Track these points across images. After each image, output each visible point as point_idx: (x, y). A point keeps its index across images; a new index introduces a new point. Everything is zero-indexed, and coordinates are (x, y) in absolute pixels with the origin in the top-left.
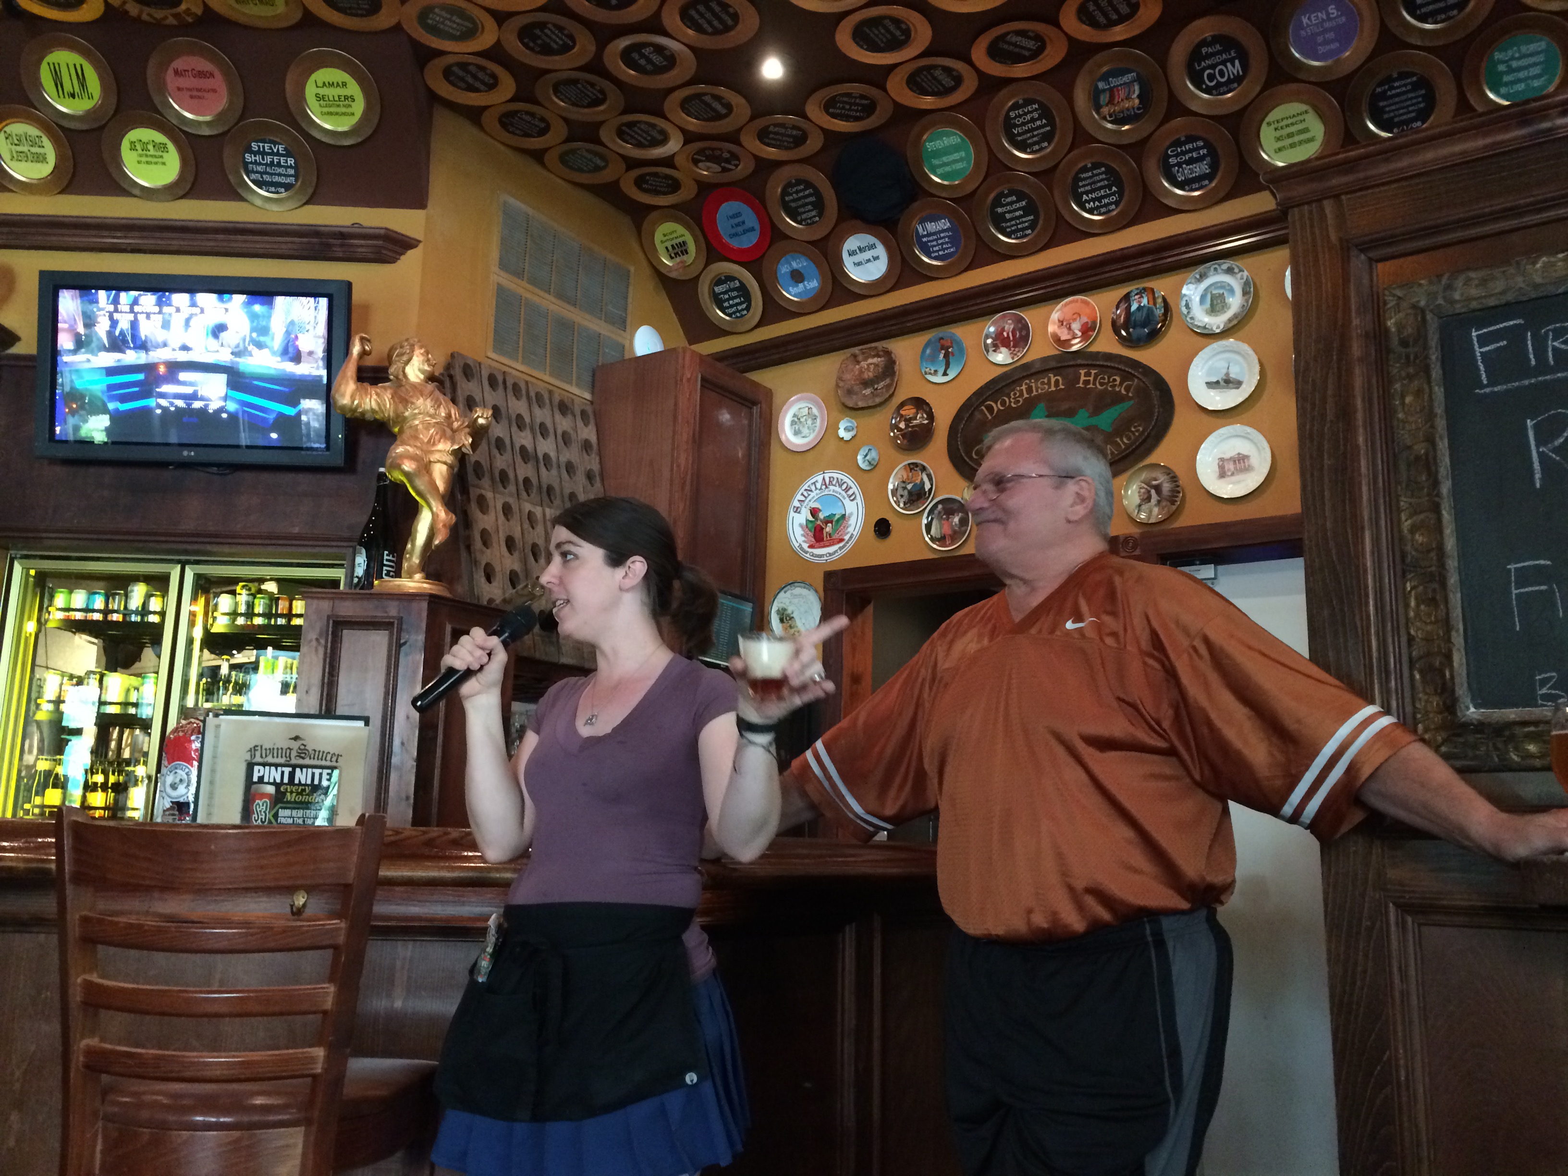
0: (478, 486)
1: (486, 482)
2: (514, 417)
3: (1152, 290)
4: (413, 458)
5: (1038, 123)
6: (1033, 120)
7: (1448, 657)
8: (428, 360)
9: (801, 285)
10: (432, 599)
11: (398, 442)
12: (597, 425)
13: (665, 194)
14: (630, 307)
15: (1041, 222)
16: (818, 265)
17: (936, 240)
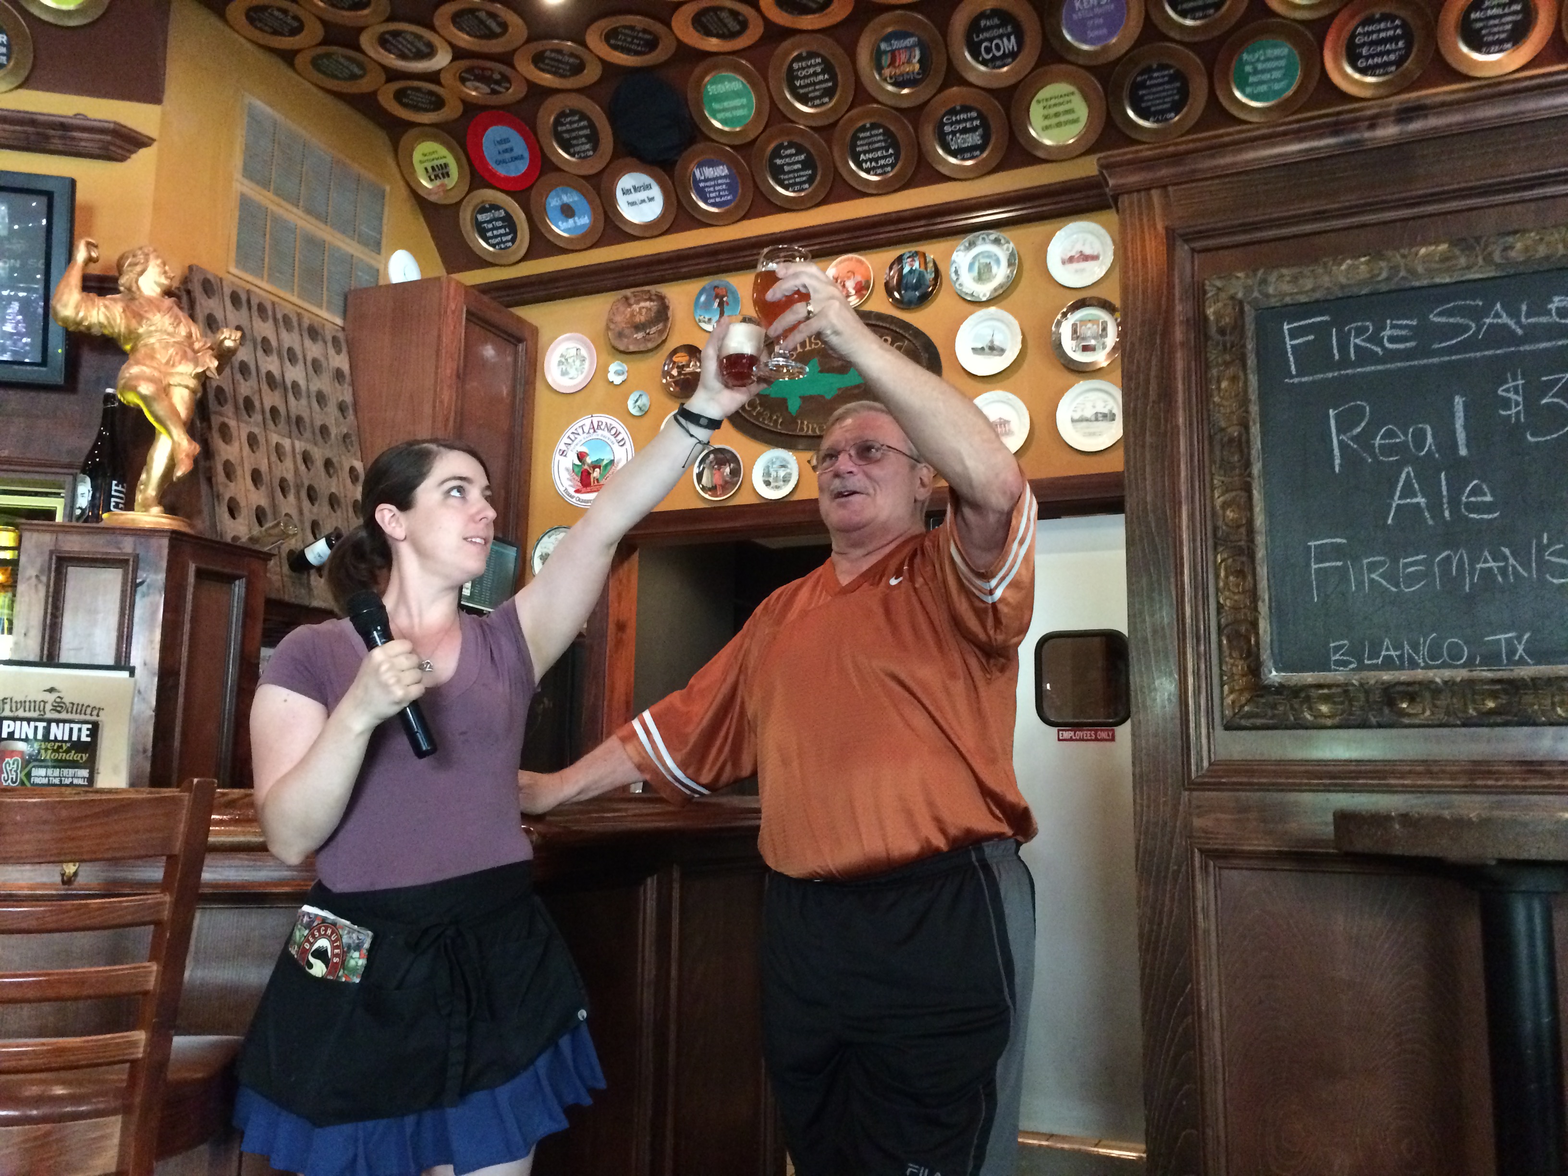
0: (221, 415)
1: (229, 409)
2: (259, 339)
3: (924, 255)
4: (151, 380)
5: (821, 77)
6: (815, 74)
7: (1254, 624)
8: (165, 272)
9: (571, 221)
10: (175, 536)
11: (131, 361)
12: (349, 352)
13: (426, 110)
14: (385, 228)
15: (818, 178)
16: (590, 202)
17: (714, 186)
